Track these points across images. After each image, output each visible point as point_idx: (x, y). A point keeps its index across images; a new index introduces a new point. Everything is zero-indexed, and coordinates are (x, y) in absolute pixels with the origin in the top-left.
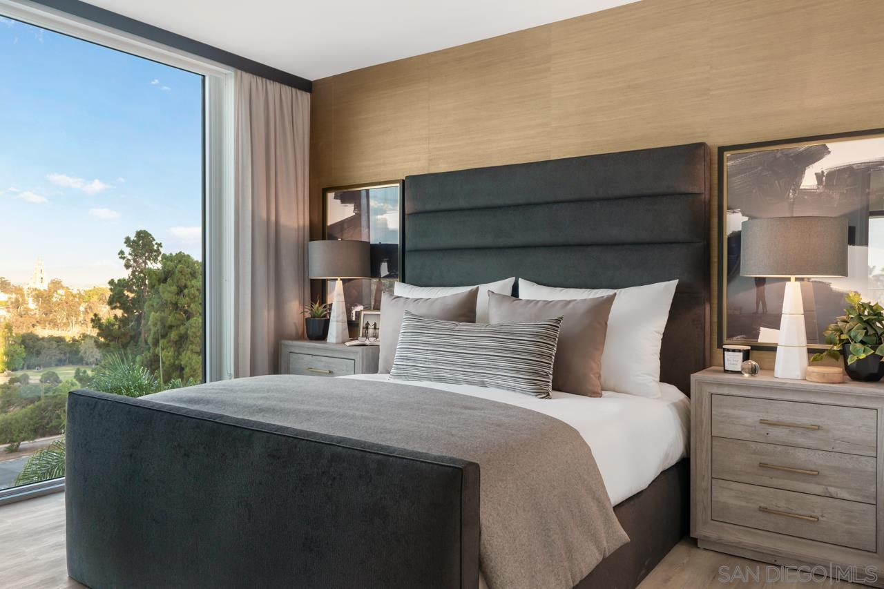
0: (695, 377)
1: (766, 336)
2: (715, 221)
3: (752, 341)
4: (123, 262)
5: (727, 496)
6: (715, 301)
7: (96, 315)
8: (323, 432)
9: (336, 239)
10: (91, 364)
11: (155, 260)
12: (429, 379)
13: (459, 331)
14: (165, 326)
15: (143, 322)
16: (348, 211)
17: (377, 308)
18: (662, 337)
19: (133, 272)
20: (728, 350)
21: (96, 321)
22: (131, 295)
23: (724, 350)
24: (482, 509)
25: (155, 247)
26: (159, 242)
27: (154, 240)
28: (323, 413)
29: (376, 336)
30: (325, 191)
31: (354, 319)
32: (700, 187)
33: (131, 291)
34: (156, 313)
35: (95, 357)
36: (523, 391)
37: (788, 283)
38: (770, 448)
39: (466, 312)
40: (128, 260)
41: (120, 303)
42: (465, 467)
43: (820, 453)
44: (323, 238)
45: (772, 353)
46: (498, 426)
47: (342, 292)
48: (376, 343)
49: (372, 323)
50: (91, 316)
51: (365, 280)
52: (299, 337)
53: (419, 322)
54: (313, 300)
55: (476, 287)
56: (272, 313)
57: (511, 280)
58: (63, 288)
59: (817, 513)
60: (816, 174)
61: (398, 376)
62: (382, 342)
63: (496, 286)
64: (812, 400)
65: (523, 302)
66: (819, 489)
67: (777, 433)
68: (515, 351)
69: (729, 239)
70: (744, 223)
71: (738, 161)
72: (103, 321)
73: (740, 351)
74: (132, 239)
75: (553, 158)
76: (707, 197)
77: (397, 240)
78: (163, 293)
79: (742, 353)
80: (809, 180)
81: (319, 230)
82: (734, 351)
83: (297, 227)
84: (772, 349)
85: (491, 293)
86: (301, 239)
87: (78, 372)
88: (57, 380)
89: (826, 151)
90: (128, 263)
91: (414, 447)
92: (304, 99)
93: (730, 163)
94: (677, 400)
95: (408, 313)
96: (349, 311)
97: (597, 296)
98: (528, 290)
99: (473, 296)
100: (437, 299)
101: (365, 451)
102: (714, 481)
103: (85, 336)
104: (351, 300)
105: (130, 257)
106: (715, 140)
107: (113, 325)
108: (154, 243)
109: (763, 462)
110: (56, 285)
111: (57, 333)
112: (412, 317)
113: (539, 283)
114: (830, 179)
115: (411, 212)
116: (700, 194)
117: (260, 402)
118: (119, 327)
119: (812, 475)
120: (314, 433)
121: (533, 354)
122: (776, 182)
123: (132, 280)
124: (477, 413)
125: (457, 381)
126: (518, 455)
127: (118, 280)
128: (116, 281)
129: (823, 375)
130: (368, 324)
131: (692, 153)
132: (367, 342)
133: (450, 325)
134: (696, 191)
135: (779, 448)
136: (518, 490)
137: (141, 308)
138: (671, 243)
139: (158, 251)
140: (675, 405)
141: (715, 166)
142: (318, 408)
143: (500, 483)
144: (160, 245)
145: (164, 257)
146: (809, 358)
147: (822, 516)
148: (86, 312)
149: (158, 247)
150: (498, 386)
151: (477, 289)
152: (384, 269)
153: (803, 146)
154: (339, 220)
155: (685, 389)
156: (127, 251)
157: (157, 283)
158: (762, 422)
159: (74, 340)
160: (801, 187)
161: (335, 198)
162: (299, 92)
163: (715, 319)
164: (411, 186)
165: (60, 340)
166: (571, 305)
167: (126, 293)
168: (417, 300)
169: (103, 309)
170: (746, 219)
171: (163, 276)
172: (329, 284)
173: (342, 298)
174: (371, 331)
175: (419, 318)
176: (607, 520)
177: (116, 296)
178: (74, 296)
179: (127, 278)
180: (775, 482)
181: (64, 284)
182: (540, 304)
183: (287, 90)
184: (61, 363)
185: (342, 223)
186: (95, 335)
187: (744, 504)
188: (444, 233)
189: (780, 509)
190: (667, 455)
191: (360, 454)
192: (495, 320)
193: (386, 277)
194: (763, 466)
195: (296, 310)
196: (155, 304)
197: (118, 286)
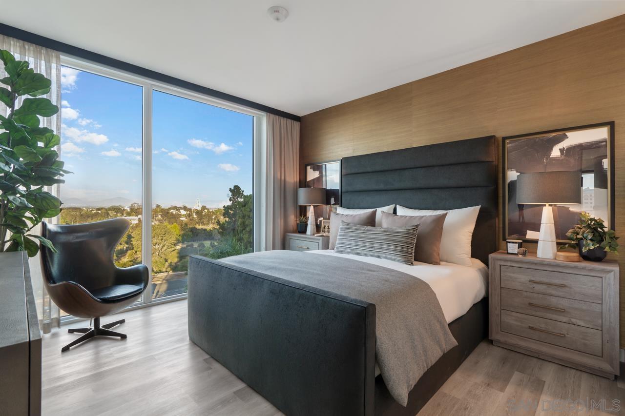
0: (491, 256)
1: (530, 235)
2: (501, 175)
3: (523, 237)
4: (229, 198)
5: (510, 319)
6: (501, 216)
7: (218, 220)
8: (297, 282)
9: (310, 187)
10: (217, 240)
11: (241, 198)
12: (352, 253)
13: (367, 230)
15: (236, 223)
16: (316, 174)
17: (329, 219)
18: (472, 235)
19: (233, 203)
20: (510, 242)
21: (218, 223)
22: (232, 212)
23: (507, 242)
24: (377, 328)
25: (241, 192)
27: (241, 189)
28: (299, 271)
29: (329, 232)
30: (306, 166)
31: (319, 224)
32: (492, 158)
33: (232, 210)
34: (241, 219)
35: (218, 237)
36: (399, 261)
37: (544, 207)
38: (535, 295)
39: (371, 221)
40: (231, 197)
41: (227, 215)
42: (367, 307)
43: (566, 299)
44: (305, 187)
45: (536, 244)
46: (386, 281)
47: (313, 212)
48: (328, 235)
49: (327, 226)
50: (217, 220)
51: (324, 206)
52: (294, 232)
53: (347, 226)
54: (301, 215)
55: (375, 209)
56: (282, 221)
57: (393, 206)
58: (207, 209)
59: (564, 332)
60: (560, 149)
61: (338, 251)
62: (331, 235)
63: (385, 209)
64: (560, 270)
65: (399, 217)
66: (565, 319)
67: (538, 287)
68: (395, 241)
69: (509, 184)
70: (518, 176)
71: (514, 144)
72: (221, 223)
73: (516, 243)
75: (414, 146)
76: (496, 163)
77: (338, 187)
79: (517, 244)
80: (556, 152)
81: (303, 183)
82: (513, 243)
83: (293, 181)
84: (535, 242)
85: (383, 212)
86: (295, 187)
87: (211, 243)
88: (204, 246)
89: (566, 137)
90: (231, 199)
91: (342, 292)
92: (297, 125)
93: (509, 146)
94: (481, 268)
95: (343, 221)
96: (316, 220)
97: (437, 214)
98: (401, 211)
99: (374, 213)
100: (357, 215)
101: (316, 294)
102: (502, 311)
103: (214, 229)
104: (317, 215)
106: (500, 134)
107: (225, 224)
109: (531, 302)
110: (204, 208)
111: (204, 227)
112: (345, 223)
113: (407, 208)
114: (568, 152)
115: (345, 174)
116: (493, 162)
117: (270, 264)
118: (227, 225)
119: (562, 311)
120: (292, 282)
121: (404, 242)
122: (536, 154)
123: (232, 206)
124: (375, 273)
125: (366, 255)
126: (397, 298)
128: (226, 206)
129: (567, 257)
130: (325, 226)
131: (488, 141)
132: (324, 235)
133: (363, 227)
134: (490, 160)
135: (541, 296)
136: (397, 318)
137: (236, 217)
138: (477, 187)
139: (242, 194)
140: (480, 270)
141: (501, 148)
142: (296, 268)
143: (387, 314)
144: (243, 191)
145: (245, 196)
146: (557, 248)
147: (568, 334)
148: (215, 219)
150: (386, 258)
151: (376, 210)
152: (333, 201)
153: (552, 135)
154: (312, 178)
155: (485, 261)
156: (231, 194)
157: (242, 207)
158: (531, 281)
159: (210, 230)
160: (551, 157)
161: (311, 169)
162: (295, 122)
163: (501, 225)
164: (346, 162)
165: (205, 230)
166: (424, 218)
167: (230, 211)
168: (347, 215)
169: (221, 218)
170: (519, 174)
171: (244, 204)
172: (308, 208)
173: (313, 214)
174: (326, 229)
175: (348, 224)
176: (445, 334)
177: (226, 212)
178: (211, 212)
179: (230, 205)
180: (538, 314)
181: (207, 207)
182: (408, 217)
183: (289, 121)
184: (205, 239)
185: (314, 180)
186: (218, 228)
187: (519, 324)
188: (360, 184)
189: (541, 328)
190: (476, 296)
191: (313, 295)
192: (385, 225)
193: (333, 204)
194: (531, 304)
195: (292, 220)
196: (241, 216)
197: (227, 208)
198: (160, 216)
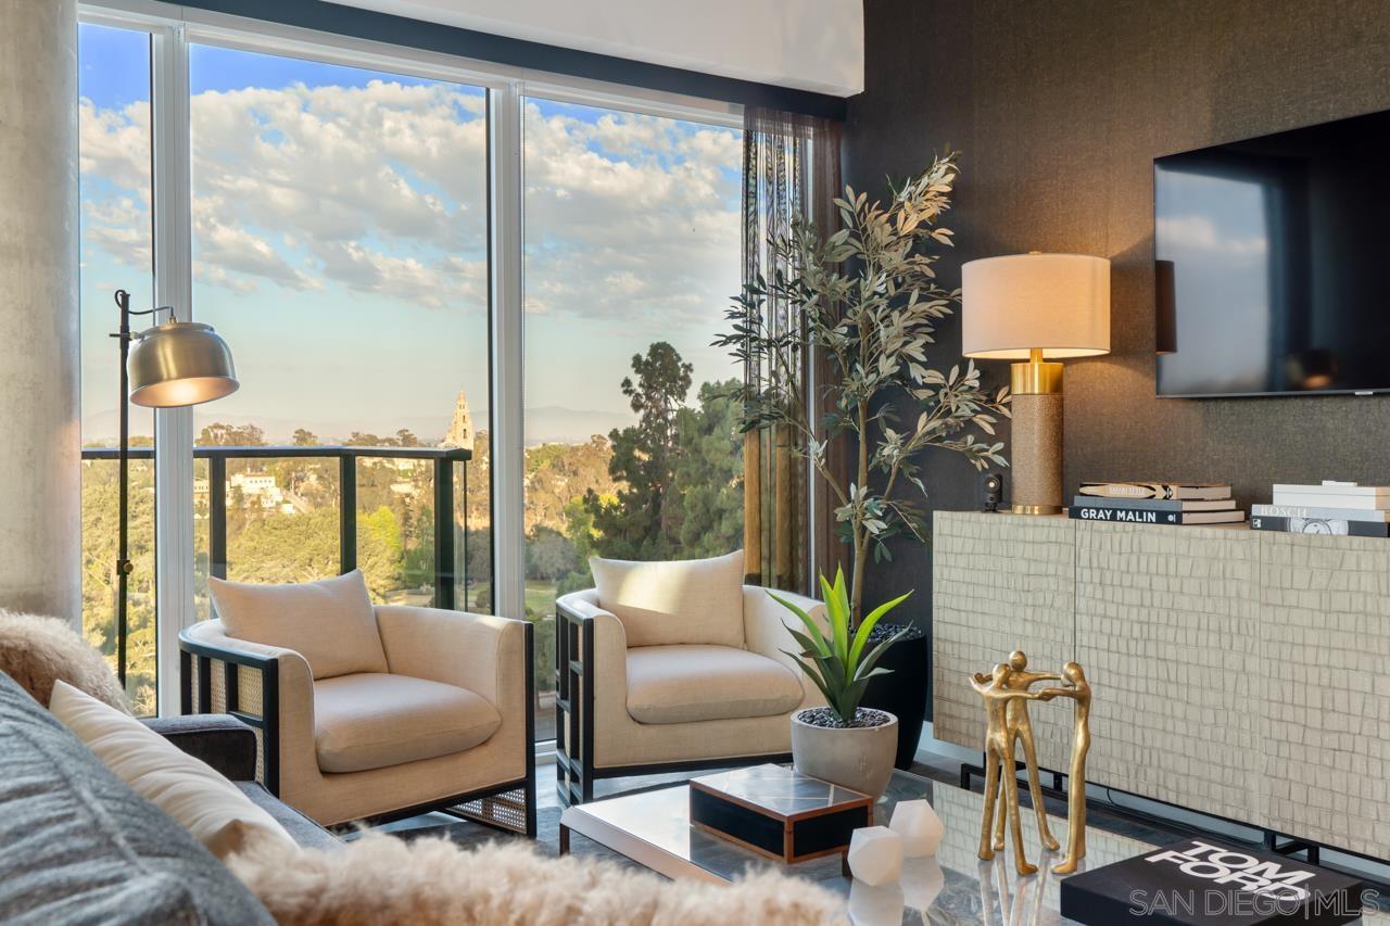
4: (629, 399)
7: (588, 493)
14: (708, 511)
19: (646, 419)
21: (589, 503)
22: (645, 457)
25: (682, 373)
26: (687, 363)
27: (679, 359)
33: (644, 449)
34: (695, 486)
35: (557, 565)
40: (638, 395)
41: (626, 469)
72: (602, 503)
74: (644, 358)
78: (708, 451)
90: (638, 400)
105: (640, 390)
107: (618, 509)
108: (680, 364)
118: (626, 512)
123: (645, 430)
127: (625, 431)
128: (621, 432)
137: (661, 479)
139: (688, 378)
144: (688, 367)
145: (703, 388)
149: (685, 372)
156: (636, 379)
157: (696, 435)
167: (637, 453)
169: (559, 483)
171: (705, 423)
177: (622, 459)
179: (637, 426)
196: (692, 472)
197: (625, 441)
198: (313, 478)
